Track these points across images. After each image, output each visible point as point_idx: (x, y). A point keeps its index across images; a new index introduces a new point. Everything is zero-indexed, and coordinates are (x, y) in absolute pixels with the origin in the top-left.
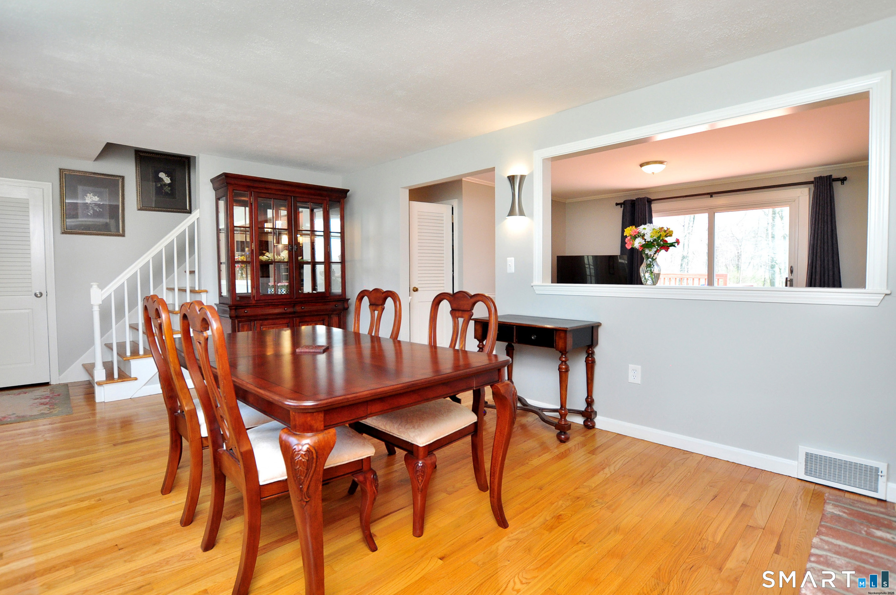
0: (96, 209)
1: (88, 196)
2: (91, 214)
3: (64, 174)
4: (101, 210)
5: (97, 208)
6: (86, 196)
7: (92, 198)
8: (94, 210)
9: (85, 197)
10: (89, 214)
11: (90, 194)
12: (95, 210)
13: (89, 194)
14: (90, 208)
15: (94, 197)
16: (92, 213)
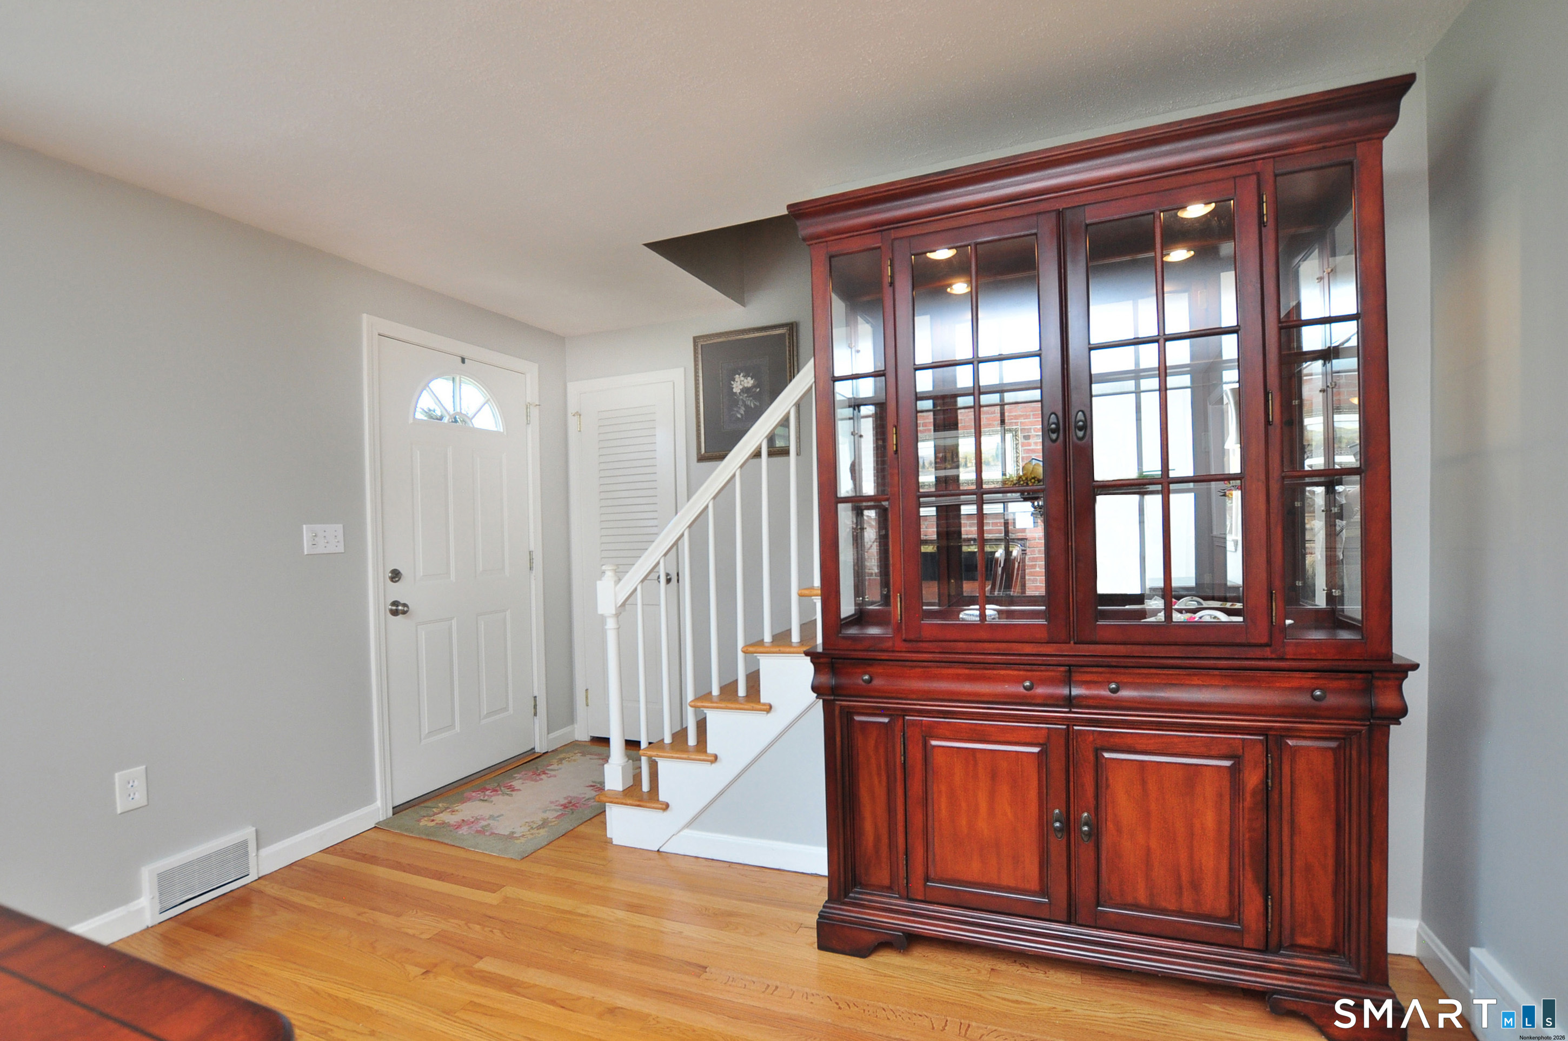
0: (749, 403)
1: (736, 380)
2: (742, 415)
3: (700, 346)
4: (758, 404)
5: (751, 401)
6: (734, 380)
7: (742, 383)
8: (746, 406)
9: (732, 382)
10: (739, 416)
11: (739, 375)
12: (748, 405)
13: (737, 376)
14: (740, 403)
15: (745, 381)
16: (743, 412)
